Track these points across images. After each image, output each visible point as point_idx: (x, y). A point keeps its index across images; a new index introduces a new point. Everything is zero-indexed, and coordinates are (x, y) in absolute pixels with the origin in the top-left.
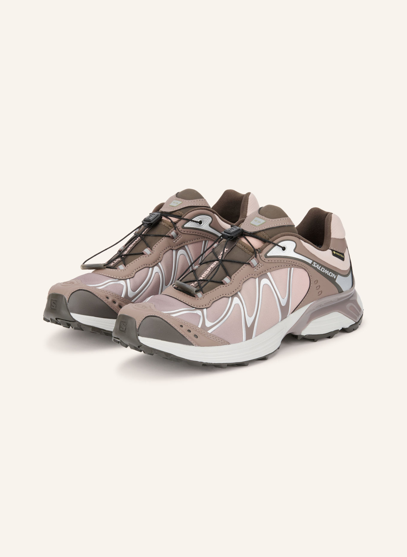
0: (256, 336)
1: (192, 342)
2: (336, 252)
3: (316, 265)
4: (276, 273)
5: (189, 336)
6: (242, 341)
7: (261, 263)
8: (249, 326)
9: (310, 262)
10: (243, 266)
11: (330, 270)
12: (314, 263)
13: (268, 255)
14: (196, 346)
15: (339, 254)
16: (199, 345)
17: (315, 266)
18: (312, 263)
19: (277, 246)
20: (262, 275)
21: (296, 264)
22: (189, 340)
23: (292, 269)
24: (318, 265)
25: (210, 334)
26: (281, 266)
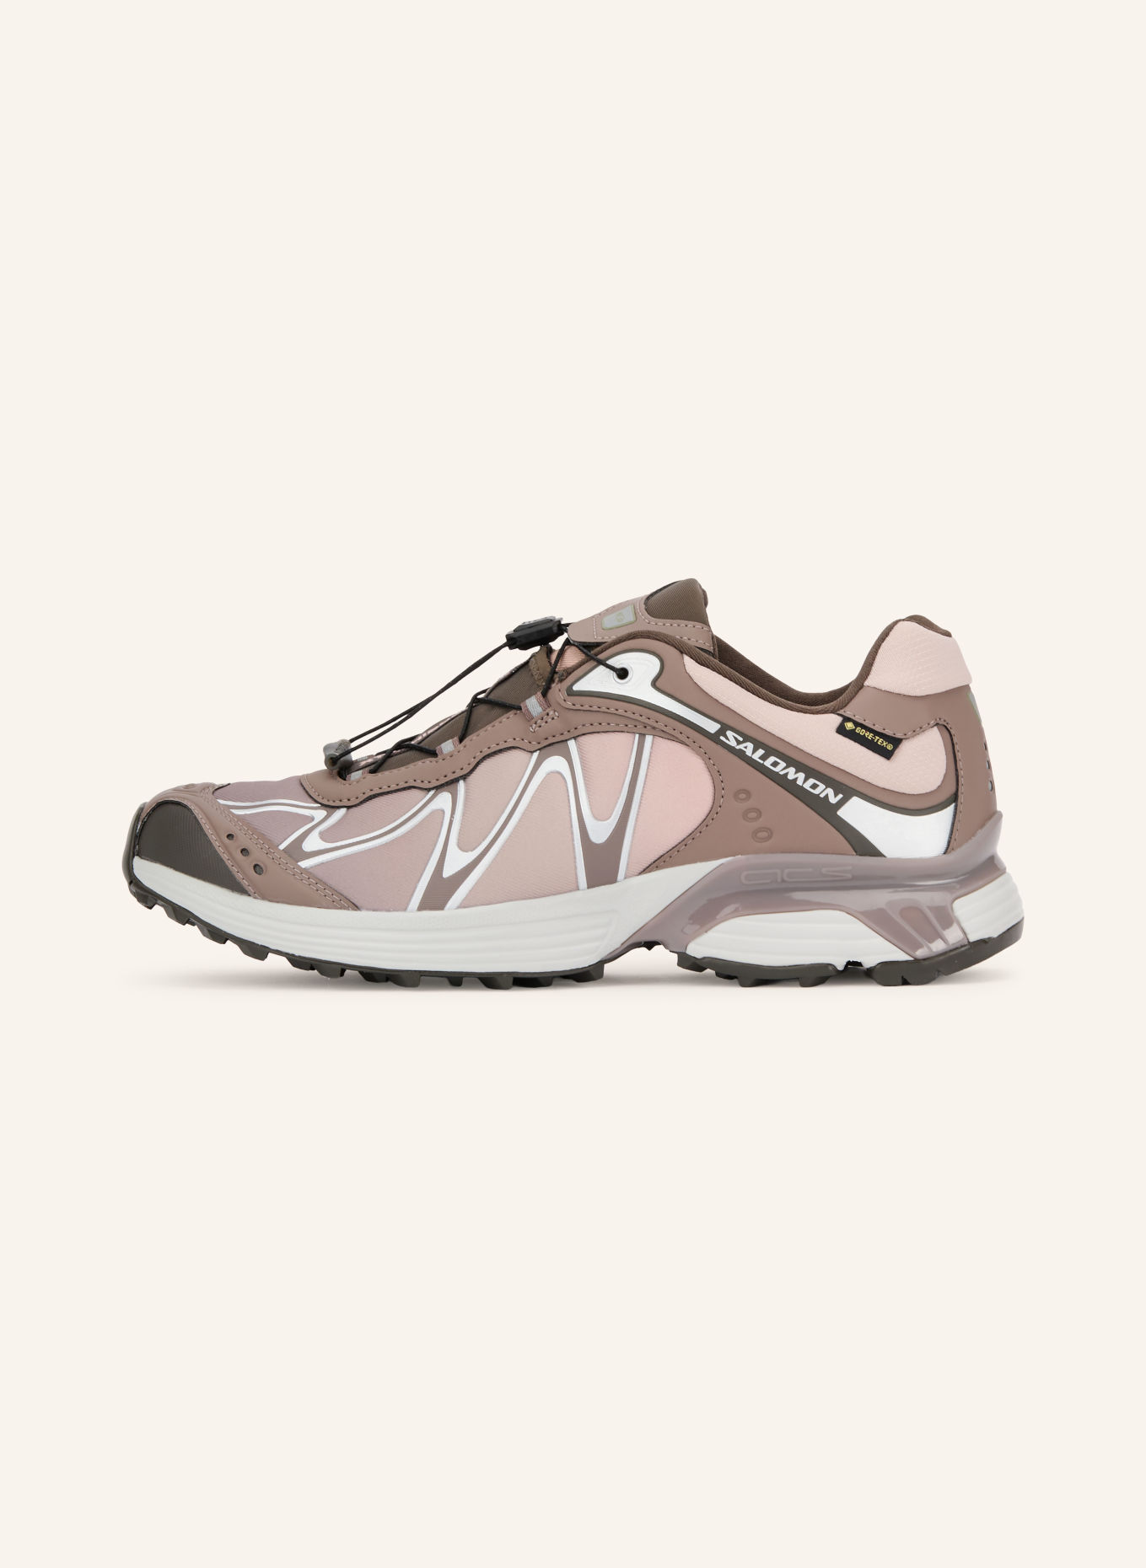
0: (462, 906)
1: (245, 883)
2: (857, 724)
3: (739, 743)
4: (589, 741)
5: (240, 868)
6: (405, 910)
7: (555, 711)
8: (448, 872)
9: (712, 727)
10: (508, 714)
11: (810, 773)
12: (730, 734)
13: (576, 688)
14: (255, 898)
15: (870, 736)
16: (264, 897)
17: (733, 743)
18: (722, 732)
19: (601, 668)
20: (552, 745)
21: (655, 725)
22: (239, 876)
23: (649, 739)
24: (750, 746)
25: (305, 870)
26: (609, 724)
